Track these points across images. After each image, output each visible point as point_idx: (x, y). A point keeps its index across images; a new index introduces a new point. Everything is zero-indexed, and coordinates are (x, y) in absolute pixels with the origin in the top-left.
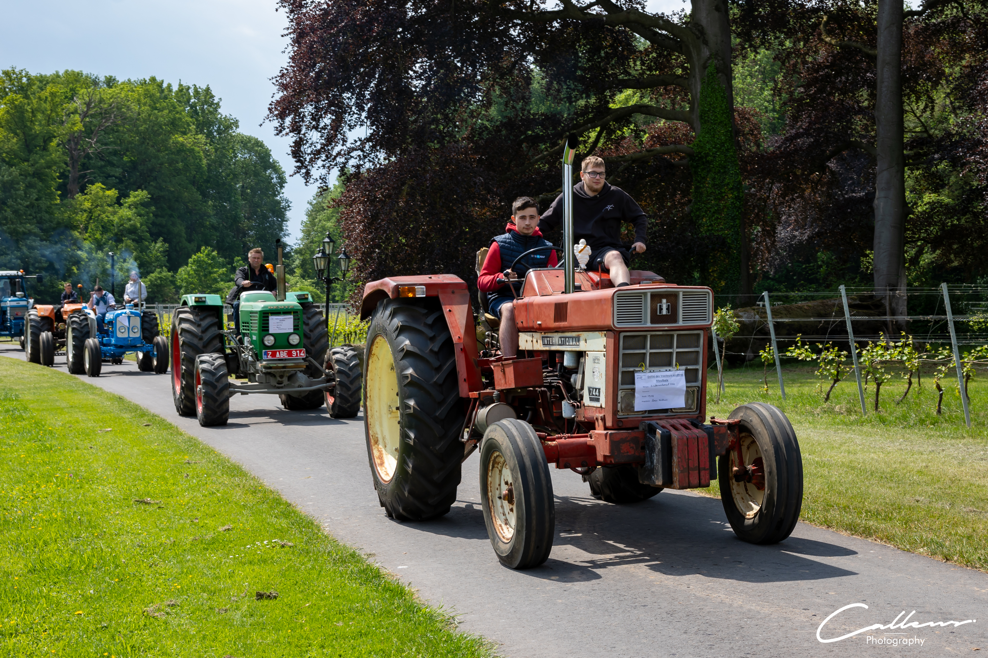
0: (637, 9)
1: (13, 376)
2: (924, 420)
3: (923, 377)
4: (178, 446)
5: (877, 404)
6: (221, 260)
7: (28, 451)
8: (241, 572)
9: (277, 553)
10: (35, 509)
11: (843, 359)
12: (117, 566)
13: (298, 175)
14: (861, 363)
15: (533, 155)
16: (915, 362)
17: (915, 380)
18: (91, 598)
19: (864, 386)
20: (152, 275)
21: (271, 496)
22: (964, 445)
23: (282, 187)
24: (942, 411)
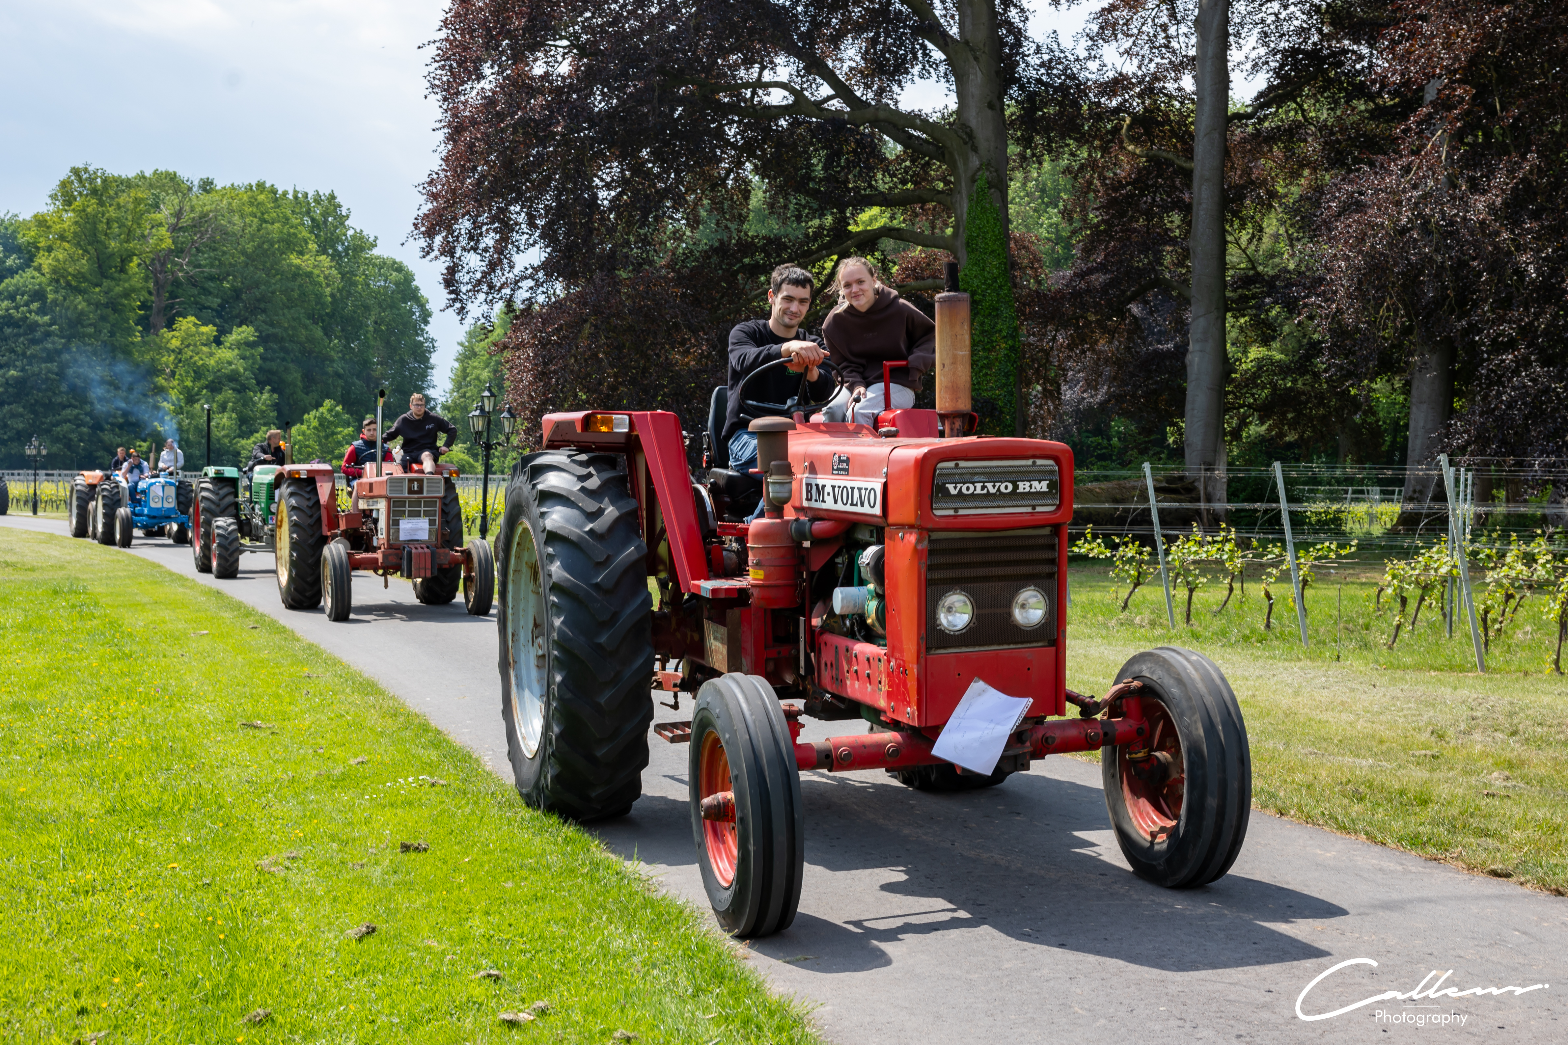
0: (888, 105)
1: (79, 562)
2: (1248, 637)
3: (1247, 581)
4: (295, 655)
5: (1188, 615)
6: (346, 416)
7: (101, 658)
8: (381, 817)
9: (426, 793)
10: (113, 733)
11: (1146, 558)
12: (220, 807)
13: (451, 309)
14: (1168, 563)
15: (752, 289)
16: (1239, 562)
17: (1237, 586)
18: (188, 847)
19: (1172, 592)
20: (256, 435)
21: (416, 721)
22: (1301, 669)
23: (426, 323)
24: (1272, 625)
